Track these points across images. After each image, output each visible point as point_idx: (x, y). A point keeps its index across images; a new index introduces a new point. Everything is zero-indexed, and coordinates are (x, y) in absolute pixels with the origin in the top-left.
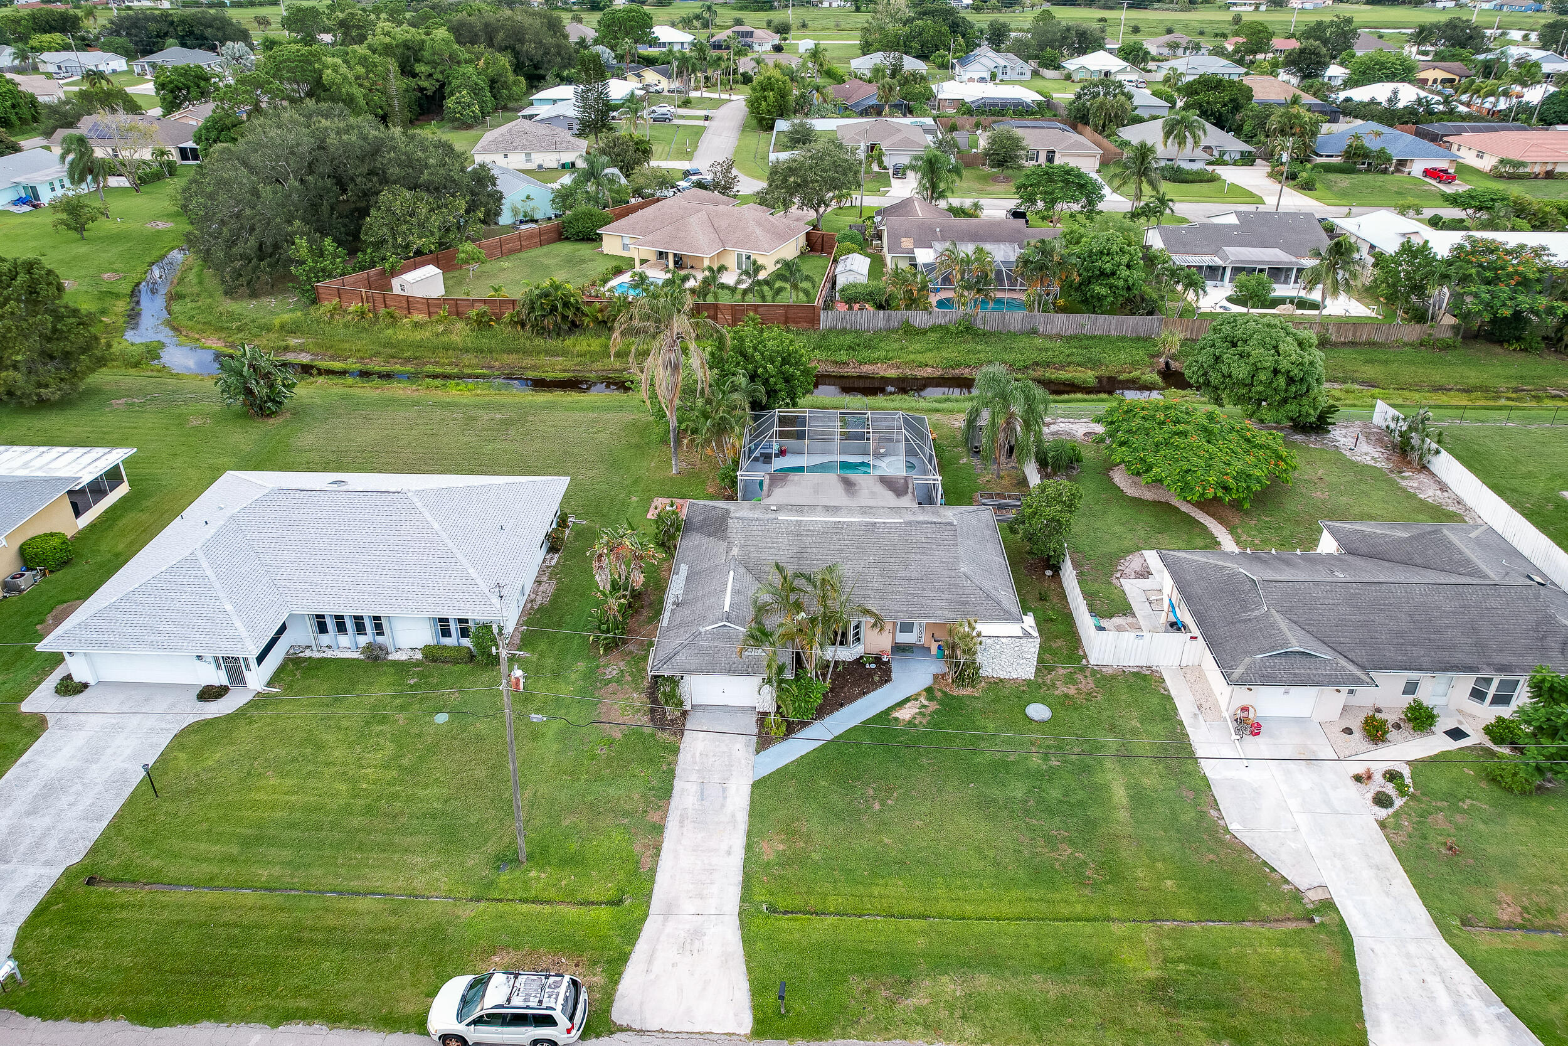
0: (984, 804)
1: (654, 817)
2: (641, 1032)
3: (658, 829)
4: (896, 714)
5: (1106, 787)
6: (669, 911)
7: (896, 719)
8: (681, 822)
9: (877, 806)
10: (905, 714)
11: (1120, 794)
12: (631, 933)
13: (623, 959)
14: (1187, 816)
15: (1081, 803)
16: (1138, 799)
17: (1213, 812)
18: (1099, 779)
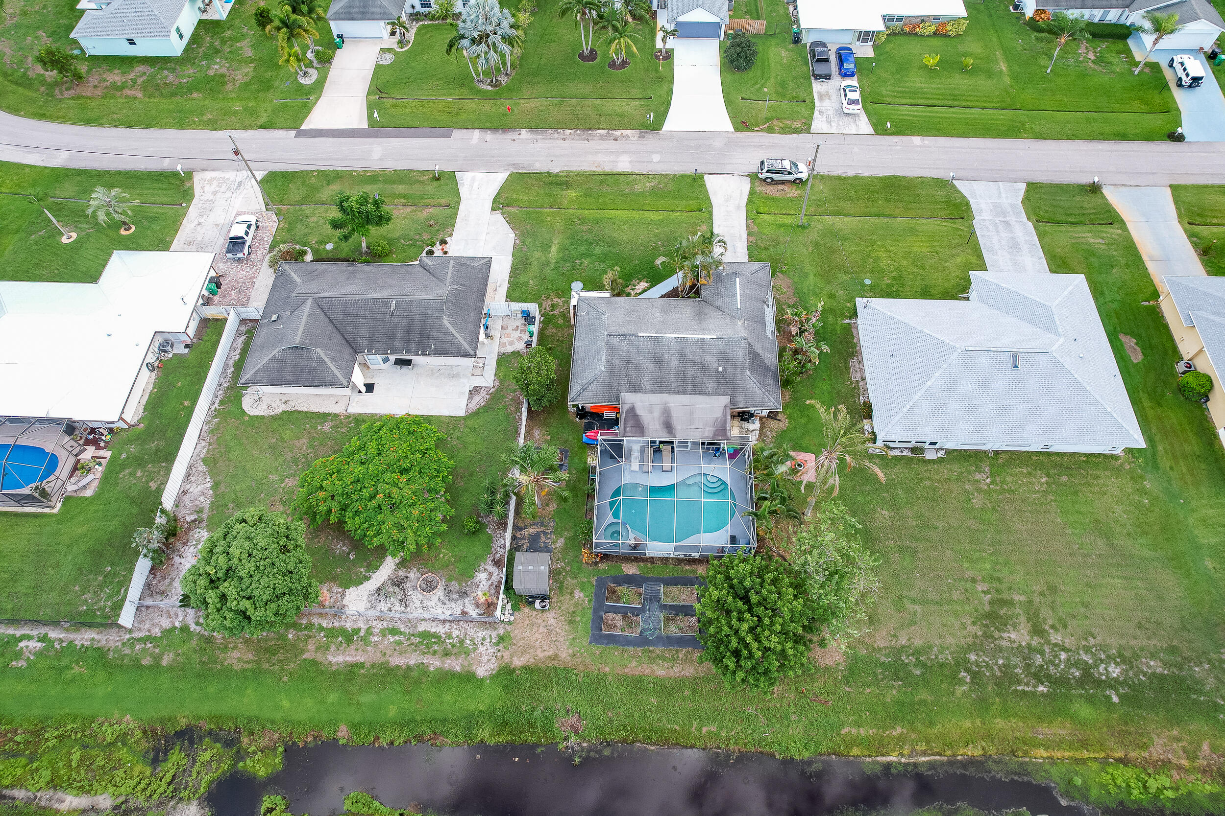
0: (613, 243)
1: (752, 239)
2: (739, 174)
3: (749, 234)
4: (647, 285)
5: (559, 251)
6: (738, 207)
7: (647, 282)
8: (741, 237)
9: (659, 243)
10: (643, 285)
11: (554, 249)
12: (749, 201)
13: (750, 193)
14: (529, 241)
15: (572, 244)
16: (546, 247)
17: (517, 242)
18: (561, 255)
